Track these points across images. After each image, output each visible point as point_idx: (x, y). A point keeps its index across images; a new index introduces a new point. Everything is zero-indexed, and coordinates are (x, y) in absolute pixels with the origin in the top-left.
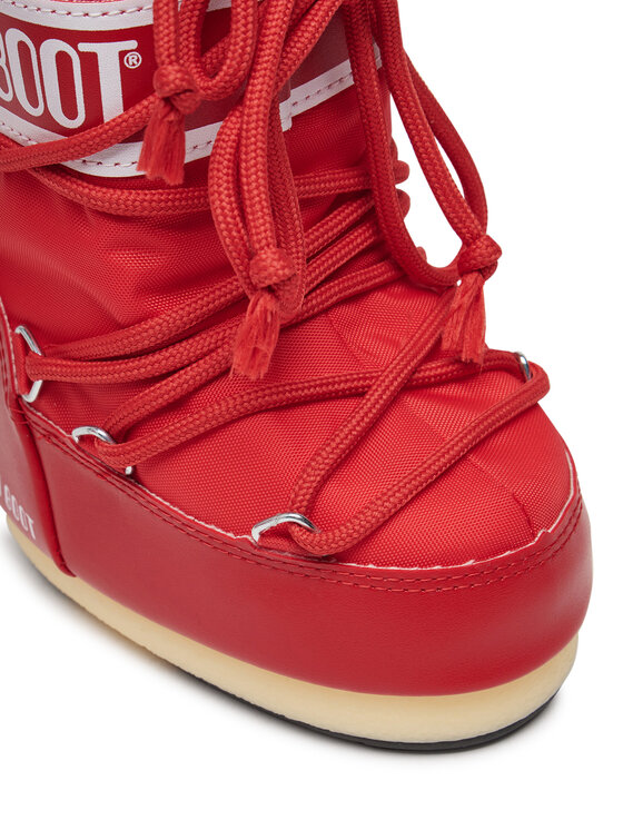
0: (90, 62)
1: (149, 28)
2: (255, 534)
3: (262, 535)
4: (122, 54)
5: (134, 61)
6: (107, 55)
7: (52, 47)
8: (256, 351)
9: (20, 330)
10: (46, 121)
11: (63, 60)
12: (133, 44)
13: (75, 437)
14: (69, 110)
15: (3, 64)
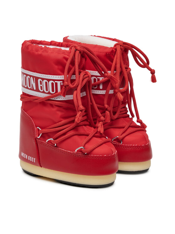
0: (56, 84)
1: (64, 80)
2: (76, 151)
3: (77, 151)
4: (61, 83)
5: (62, 84)
6: (59, 83)
7: (51, 82)
8: (79, 119)
9: (38, 128)
10: (49, 93)
11: (52, 84)
12: (62, 82)
13: (47, 141)
14: (53, 91)
15: (42, 85)
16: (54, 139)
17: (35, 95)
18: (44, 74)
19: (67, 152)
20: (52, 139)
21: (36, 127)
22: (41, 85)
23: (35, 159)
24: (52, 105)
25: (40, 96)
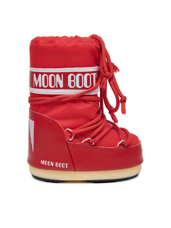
0: (92, 76)
3: (119, 145)
5: (96, 76)
7: (86, 75)
9: (67, 129)
10: (84, 88)
11: (88, 77)
12: (96, 73)
13: (83, 142)
14: (88, 84)
15: (74, 81)
16: (92, 138)
17: (61, 94)
18: (78, 67)
19: (107, 149)
20: (89, 138)
21: (65, 128)
22: (72, 81)
23: (67, 164)
24: (85, 101)
25: (69, 94)
